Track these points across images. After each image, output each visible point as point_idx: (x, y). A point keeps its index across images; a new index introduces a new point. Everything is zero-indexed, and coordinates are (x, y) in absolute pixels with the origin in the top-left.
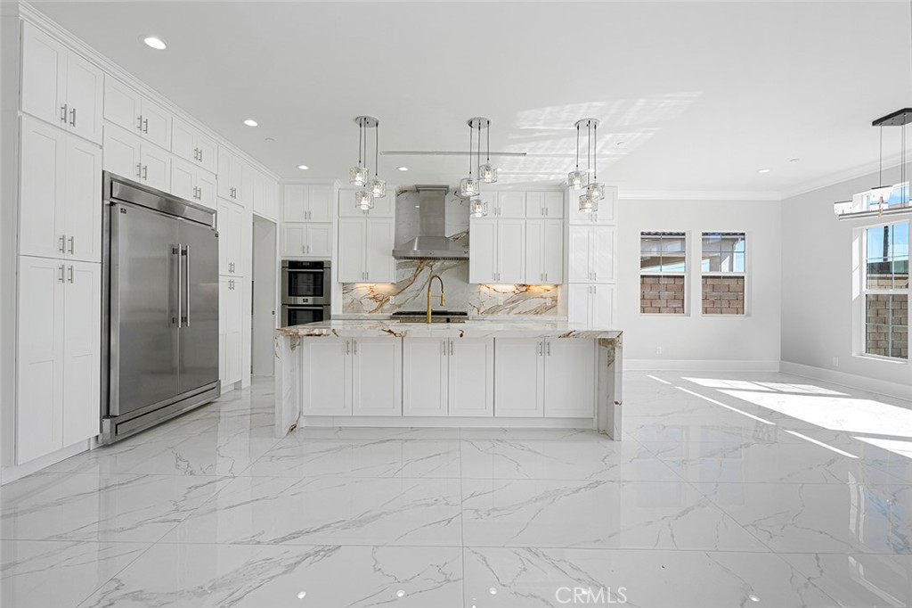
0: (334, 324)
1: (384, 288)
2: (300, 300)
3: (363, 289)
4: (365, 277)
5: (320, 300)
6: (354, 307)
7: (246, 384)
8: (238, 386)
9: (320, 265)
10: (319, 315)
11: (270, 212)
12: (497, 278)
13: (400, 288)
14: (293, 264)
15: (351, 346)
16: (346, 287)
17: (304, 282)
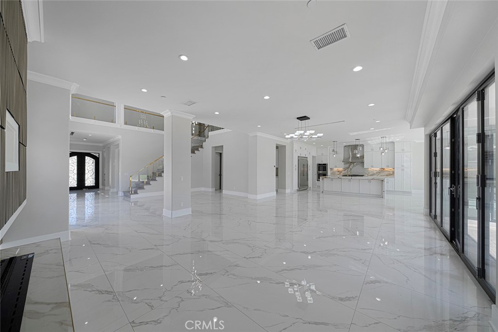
0: (328, 176)
1: (341, 169)
2: (321, 172)
3: (335, 169)
4: (336, 167)
5: (325, 172)
6: (333, 174)
7: (311, 188)
8: (310, 187)
9: (325, 164)
10: (325, 175)
11: (315, 155)
12: (372, 167)
13: (345, 169)
14: (319, 164)
15: (332, 180)
16: (331, 169)
17: (321, 168)
